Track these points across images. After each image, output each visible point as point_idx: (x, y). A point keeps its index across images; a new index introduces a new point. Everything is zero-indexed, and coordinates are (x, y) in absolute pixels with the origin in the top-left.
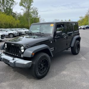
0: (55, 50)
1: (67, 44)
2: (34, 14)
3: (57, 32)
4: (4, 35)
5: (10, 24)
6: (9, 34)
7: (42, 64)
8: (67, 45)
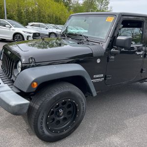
0: (105, 79)
1: (142, 70)
2: (102, 3)
3: (118, 38)
4: (39, 34)
5: (56, 18)
6: (50, 34)
7: (61, 111)
8: (141, 72)
